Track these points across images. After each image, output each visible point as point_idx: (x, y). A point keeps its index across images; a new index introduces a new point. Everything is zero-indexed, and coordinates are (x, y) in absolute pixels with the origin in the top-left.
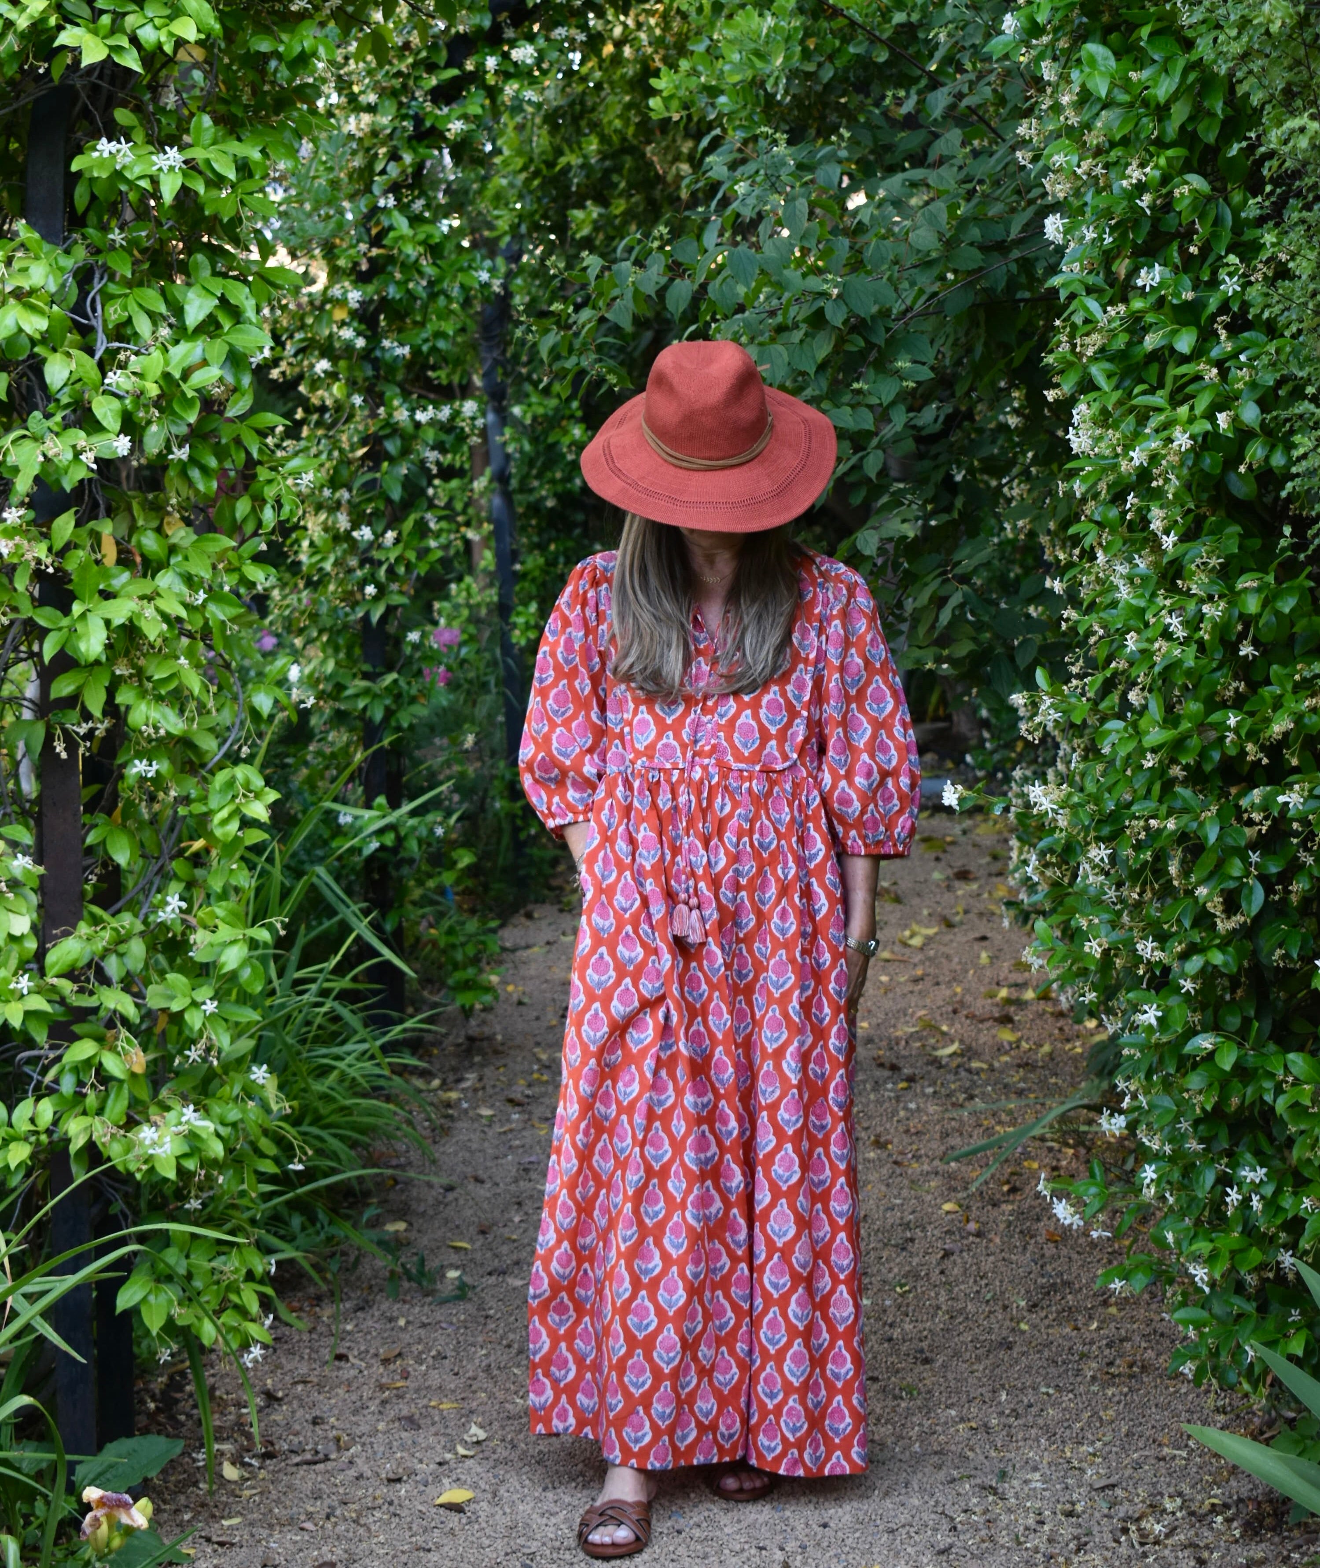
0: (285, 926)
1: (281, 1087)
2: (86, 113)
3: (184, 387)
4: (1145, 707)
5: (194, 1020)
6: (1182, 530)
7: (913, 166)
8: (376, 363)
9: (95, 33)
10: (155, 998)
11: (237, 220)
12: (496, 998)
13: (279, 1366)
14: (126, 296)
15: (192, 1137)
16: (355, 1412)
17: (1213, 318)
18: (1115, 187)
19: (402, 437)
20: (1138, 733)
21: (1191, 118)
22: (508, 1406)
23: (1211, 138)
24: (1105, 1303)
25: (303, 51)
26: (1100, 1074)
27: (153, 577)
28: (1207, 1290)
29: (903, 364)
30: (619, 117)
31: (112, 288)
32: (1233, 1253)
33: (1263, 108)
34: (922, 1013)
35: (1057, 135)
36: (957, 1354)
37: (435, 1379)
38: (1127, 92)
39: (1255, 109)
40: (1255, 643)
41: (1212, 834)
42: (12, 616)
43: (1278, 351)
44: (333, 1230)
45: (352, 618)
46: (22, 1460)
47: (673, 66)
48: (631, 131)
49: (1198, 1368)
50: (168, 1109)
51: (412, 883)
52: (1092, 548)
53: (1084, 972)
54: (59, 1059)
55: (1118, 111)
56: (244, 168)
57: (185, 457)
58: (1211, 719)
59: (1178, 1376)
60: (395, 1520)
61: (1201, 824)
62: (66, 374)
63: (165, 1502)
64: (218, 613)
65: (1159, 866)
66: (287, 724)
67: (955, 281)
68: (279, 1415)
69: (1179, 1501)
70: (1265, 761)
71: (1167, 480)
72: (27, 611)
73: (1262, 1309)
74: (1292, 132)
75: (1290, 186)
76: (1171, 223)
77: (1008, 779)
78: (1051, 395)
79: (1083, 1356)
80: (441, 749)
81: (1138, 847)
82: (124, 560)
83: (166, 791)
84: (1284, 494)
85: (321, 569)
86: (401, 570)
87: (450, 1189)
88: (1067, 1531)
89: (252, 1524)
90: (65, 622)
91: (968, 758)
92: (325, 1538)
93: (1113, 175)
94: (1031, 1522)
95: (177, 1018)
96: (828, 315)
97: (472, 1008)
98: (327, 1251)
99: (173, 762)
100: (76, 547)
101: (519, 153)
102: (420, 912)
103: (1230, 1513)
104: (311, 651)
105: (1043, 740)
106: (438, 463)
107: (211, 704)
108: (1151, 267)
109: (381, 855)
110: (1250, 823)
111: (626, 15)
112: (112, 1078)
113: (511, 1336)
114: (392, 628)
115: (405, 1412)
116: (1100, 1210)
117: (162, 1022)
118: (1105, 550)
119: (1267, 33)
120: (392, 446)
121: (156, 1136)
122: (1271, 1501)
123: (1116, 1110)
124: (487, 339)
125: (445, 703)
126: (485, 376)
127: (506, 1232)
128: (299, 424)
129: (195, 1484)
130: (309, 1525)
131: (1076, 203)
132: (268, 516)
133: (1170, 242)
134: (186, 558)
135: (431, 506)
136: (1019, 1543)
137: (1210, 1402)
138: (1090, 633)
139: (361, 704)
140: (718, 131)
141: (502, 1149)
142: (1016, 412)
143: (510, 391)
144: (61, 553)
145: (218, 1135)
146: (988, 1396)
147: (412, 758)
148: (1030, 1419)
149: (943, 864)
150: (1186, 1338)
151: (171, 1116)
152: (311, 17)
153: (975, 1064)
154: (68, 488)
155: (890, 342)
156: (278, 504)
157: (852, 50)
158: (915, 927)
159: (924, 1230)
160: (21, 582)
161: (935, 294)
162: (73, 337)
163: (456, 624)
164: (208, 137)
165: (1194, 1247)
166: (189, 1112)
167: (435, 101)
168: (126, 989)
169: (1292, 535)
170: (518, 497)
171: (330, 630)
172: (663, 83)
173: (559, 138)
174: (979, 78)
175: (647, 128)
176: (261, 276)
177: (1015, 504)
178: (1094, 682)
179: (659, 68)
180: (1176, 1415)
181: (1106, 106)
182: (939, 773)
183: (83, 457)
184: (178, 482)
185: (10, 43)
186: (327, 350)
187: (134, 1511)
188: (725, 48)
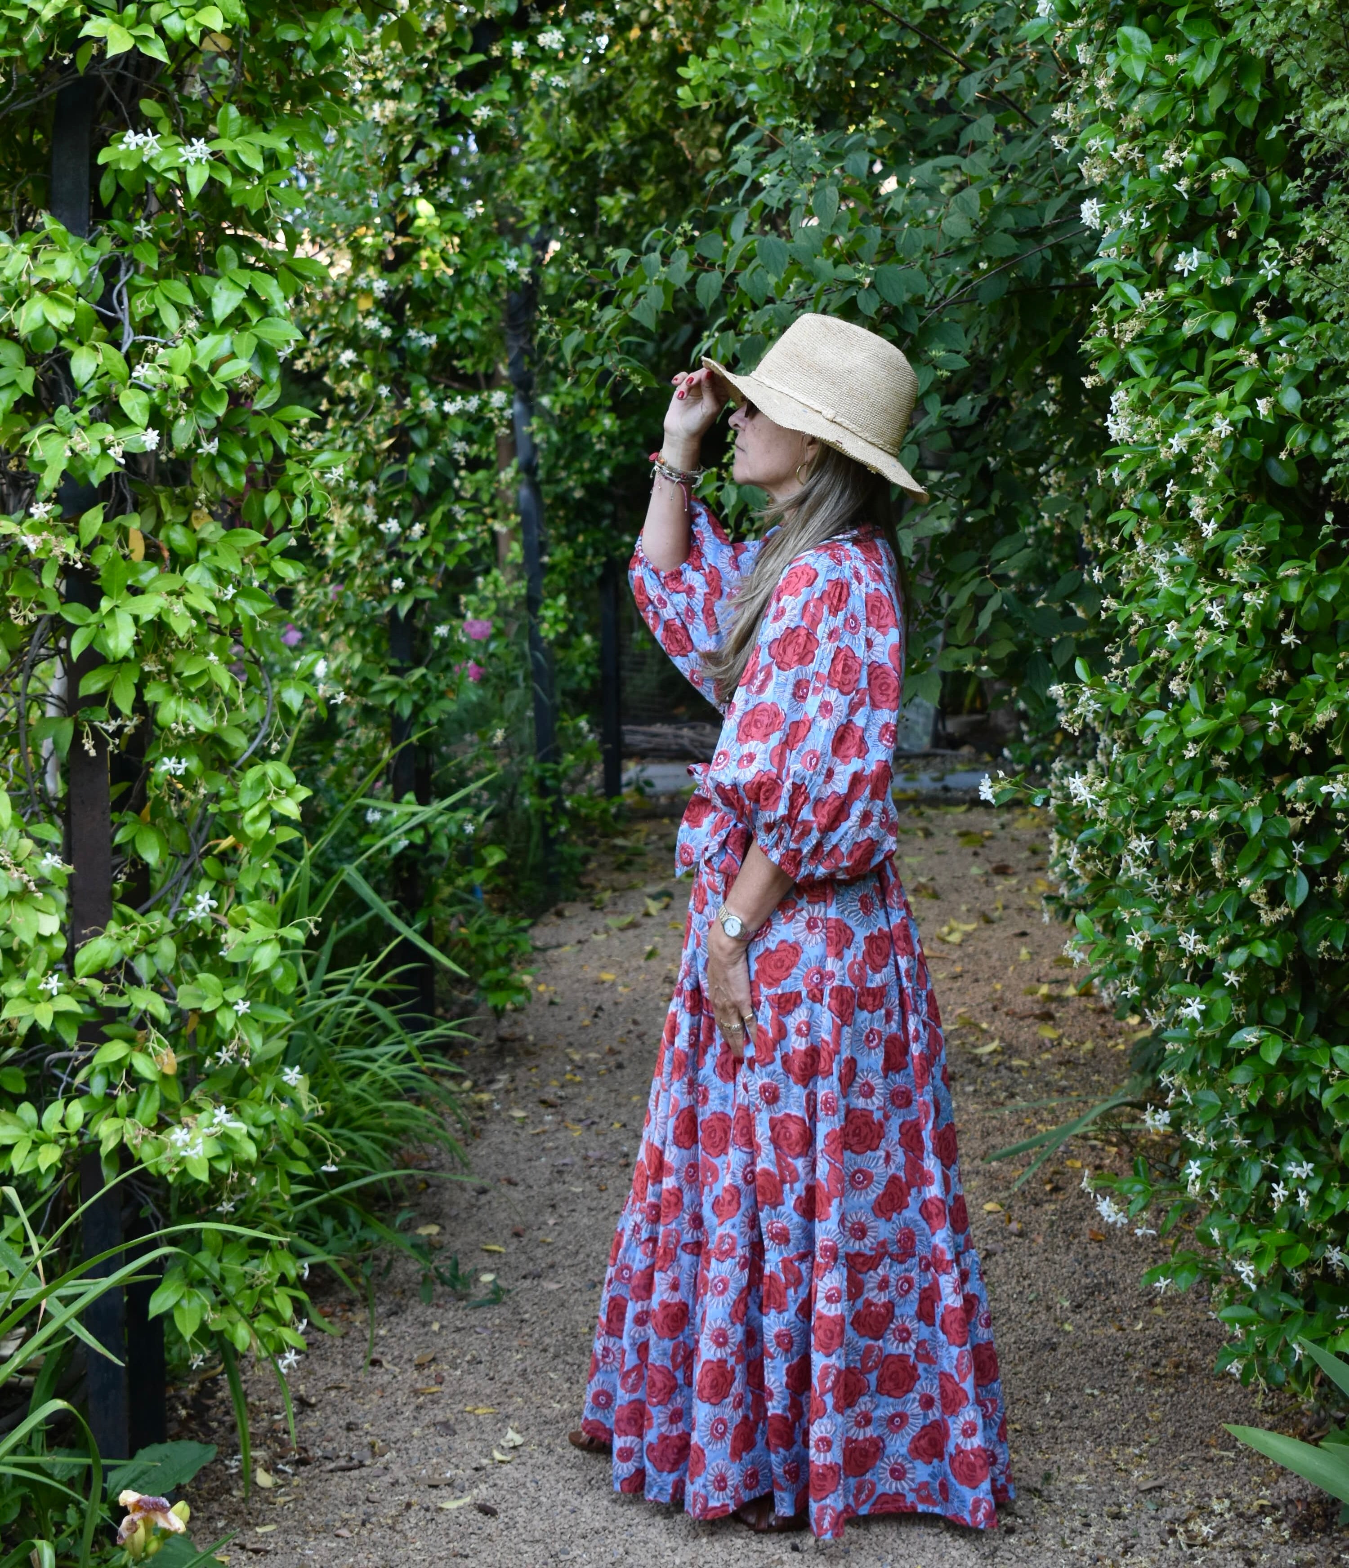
0: (317, 925)
1: (312, 1089)
2: (111, 104)
3: (213, 380)
4: (1186, 697)
5: (226, 1020)
6: (1223, 517)
7: (946, 152)
8: (402, 353)
9: (121, 23)
10: (186, 999)
11: (264, 212)
12: (529, 998)
13: (311, 1372)
14: (153, 288)
15: (225, 1139)
16: (390, 1418)
17: (1252, 303)
18: (1152, 171)
19: (429, 428)
20: (1179, 722)
21: (1229, 102)
22: (545, 1411)
23: (1249, 121)
24: (1151, 1303)
25: (331, 41)
26: (1143, 1071)
27: (182, 572)
28: (1253, 1287)
29: (937, 352)
30: (647, 101)
31: (139, 281)
32: (1280, 1250)
33: (1301, 88)
34: (962, 1010)
35: (1093, 120)
37: (470, 1384)
38: (1164, 75)
39: (1293, 92)
40: (1298, 632)
41: (1255, 824)
42: (40, 612)
43: (1318, 336)
44: (365, 1234)
45: (379, 612)
46: (54, 1465)
47: (702, 54)
48: (659, 116)
49: (1245, 1367)
50: (200, 1110)
51: (441, 881)
52: (1132, 536)
53: (1125, 967)
54: (89, 1060)
55: (1154, 94)
56: (272, 159)
57: (214, 451)
58: (1252, 709)
59: (1226, 1376)
60: (432, 1526)
61: (1244, 815)
62: (93, 368)
63: (198, 1509)
64: (247, 608)
65: (1202, 858)
66: (316, 721)
67: (989, 269)
68: (312, 1421)
69: (1227, 1502)
70: (1308, 751)
71: (1207, 467)
72: (54, 607)
73: (1310, 1307)
74: (1332, 114)
75: (1329, 169)
76: (1208, 207)
77: (1046, 772)
78: (1089, 382)
79: (1128, 1357)
80: (472, 745)
81: (1180, 838)
82: (152, 554)
83: (194, 789)
84: (1325, 480)
85: (347, 563)
86: (429, 563)
87: (483, 1191)
88: (1113, 1533)
89: (286, 1531)
90: (93, 618)
91: (1006, 752)
92: (361, 1545)
93: (1150, 159)
94: (1077, 1524)
95: (208, 1019)
96: (861, 304)
97: (504, 1009)
98: (359, 1255)
99: (202, 759)
100: (103, 541)
101: (546, 139)
102: (450, 911)
103: (1279, 1514)
104: (341, 646)
105: (1082, 732)
106: (466, 455)
107: (240, 701)
108: (1189, 251)
109: (410, 852)
110: (1294, 813)
112: (142, 1080)
113: (547, 1340)
114: (419, 622)
115: (440, 1418)
116: (1144, 1208)
117: (193, 1023)
118: (1145, 538)
119: (1306, 14)
120: (419, 438)
121: (187, 1138)
122: (1320, 1502)
123: (1160, 1106)
124: (514, 327)
125: (474, 698)
126: (511, 365)
127: (540, 1235)
128: (326, 415)
129: (229, 1491)
130: (344, 1532)
131: (1112, 188)
132: (298, 510)
133: (1207, 227)
134: (215, 553)
135: (459, 498)
136: (1065, 1546)
137: (1258, 1402)
138: (1129, 622)
139: (389, 700)
140: (745, 119)
141: (536, 1151)
142: (1052, 399)
143: (536, 380)
144: (89, 549)
145: (250, 1136)
146: (1032, 1398)
147: (440, 755)
148: (1075, 1420)
149: (981, 859)
150: (1233, 1338)
151: (203, 1117)
153: (1016, 1062)
154: (96, 483)
155: (924, 330)
156: (308, 499)
157: (883, 36)
158: (954, 923)
160: (49, 579)
161: (969, 282)
162: (99, 330)
163: (483, 617)
164: (234, 128)
165: (1240, 1244)
166: (221, 1113)
167: (460, 87)
168: (157, 989)
169: (1335, 522)
170: (545, 488)
171: (357, 625)
172: (691, 71)
173: (586, 124)
174: (1012, 62)
175: (674, 114)
176: (290, 269)
177: (1052, 493)
178: (1134, 672)
179: (687, 54)
180: (1223, 1416)
181: (1142, 90)
182: (976, 767)
183: (111, 452)
184: (206, 477)
185: (34, 34)
186: (352, 341)
187: (171, 1514)
188: (753, 35)
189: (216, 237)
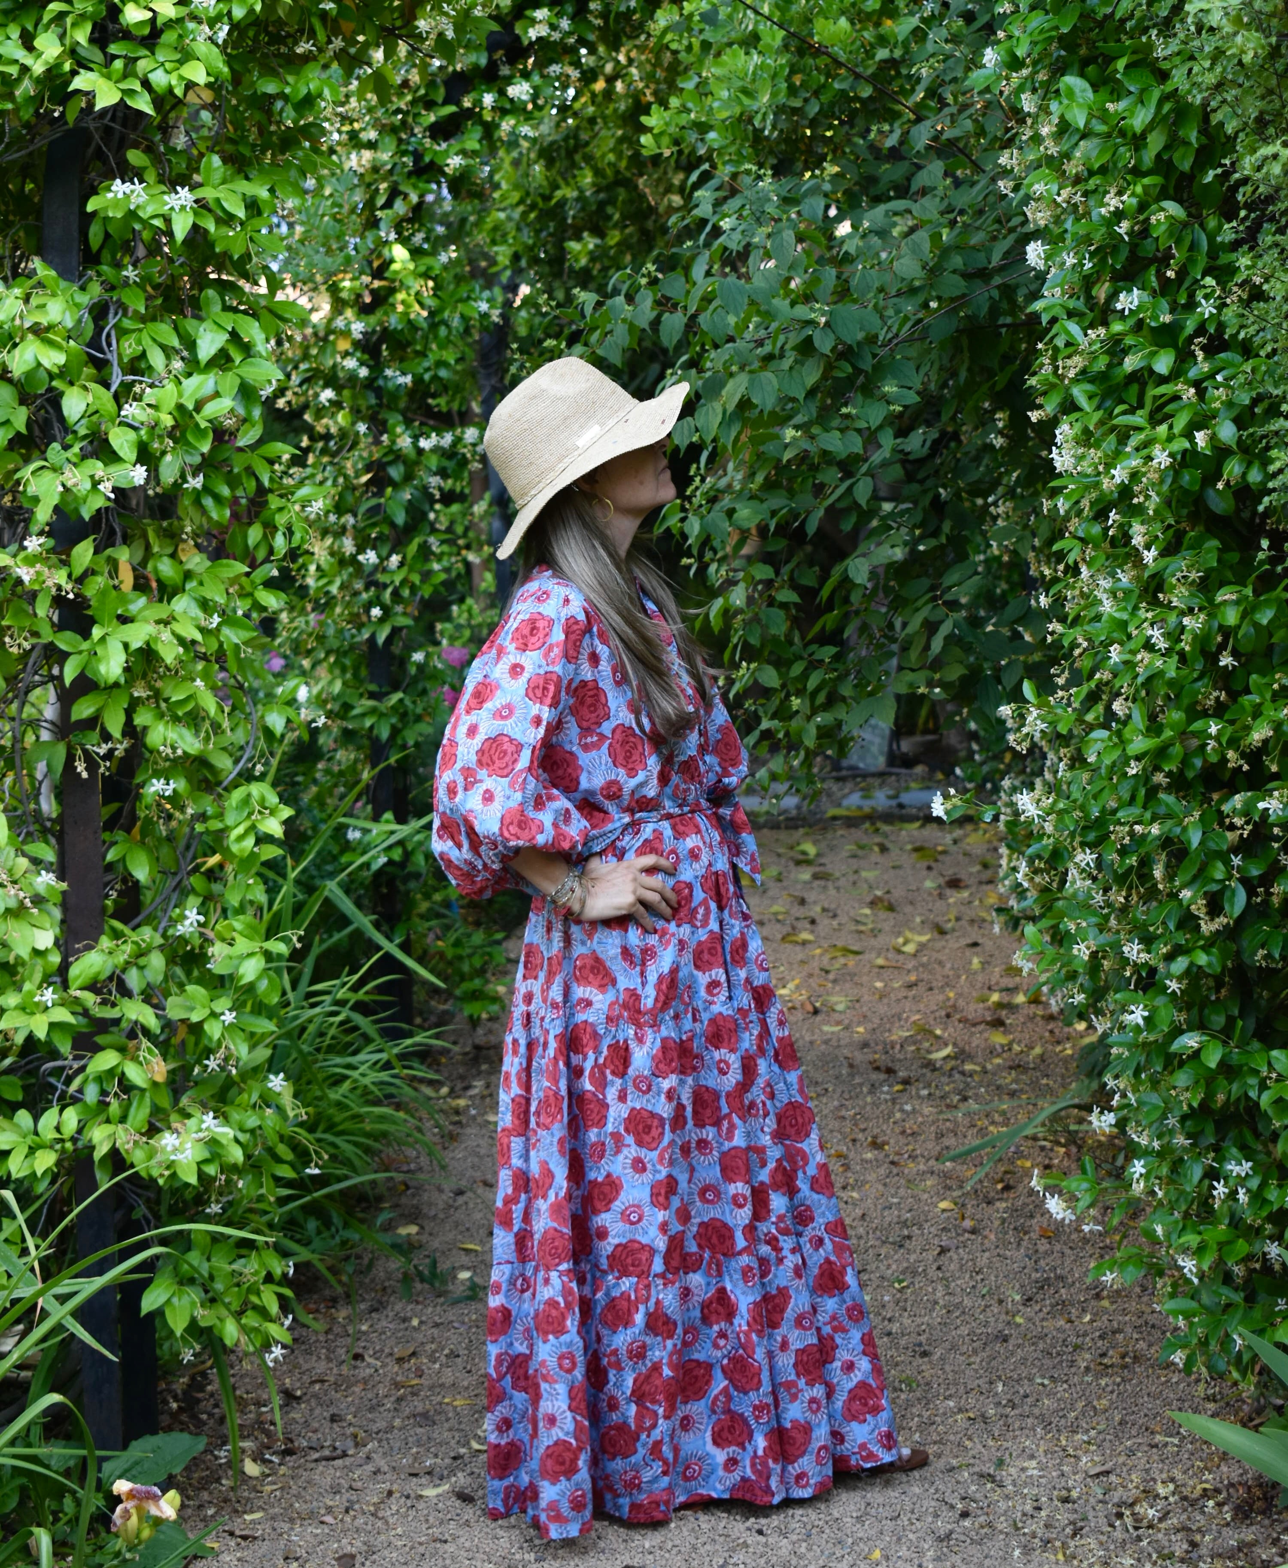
0: (300, 939)
1: (296, 1096)
2: (99, 155)
3: (198, 418)
4: (1129, 717)
5: (213, 1030)
6: (1163, 545)
7: (898, 197)
8: (379, 392)
9: (108, 77)
10: (175, 1009)
11: (247, 257)
13: (297, 1366)
14: (140, 330)
15: (213, 1143)
16: (372, 1409)
17: (1190, 340)
18: (1094, 214)
19: (405, 463)
20: (1123, 742)
21: (1167, 148)
23: (1186, 165)
24: (1098, 1296)
25: (309, 93)
26: (1089, 1075)
27: (169, 602)
28: (1196, 1281)
29: (889, 388)
30: (612, 150)
31: (127, 323)
32: (1221, 1245)
33: (1236, 134)
34: (916, 1017)
35: (1037, 165)
36: (954, 1348)
37: (448, 1376)
38: (1105, 122)
39: (1228, 138)
40: (1235, 654)
41: (1195, 838)
42: (34, 641)
43: (1254, 370)
44: (347, 1234)
45: (358, 639)
46: (51, 1456)
47: (664, 104)
48: (623, 164)
49: (1189, 1357)
50: (189, 1116)
51: (419, 896)
52: (1076, 563)
53: (1072, 976)
54: (83, 1069)
55: (1096, 141)
56: (253, 206)
57: (199, 486)
58: (1192, 728)
59: (1170, 1365)
60: (412, 1513)
61: (1185, 829)
62: (83, 407)
63: (189, 1498)
64: (231, 636)
65: (1145, 871)
66: (298, 744)
67: (939, 308)
68: (298, 1413)
69: (1171, 1486)
70: (1246, 768)
71: (1147, 497)
72: (48, 635)
73: (1250, 1299)
74: (1266, 158)
75: (1263, 211)
76: (1148, 248)
77: (996, 789)
78: (1034, 416)
79: (1077, 1347)
81: (1123, 852)
82: (141, 585)
83: (182, 809)
84: (1261, 508)
85: (327, 593)
86: (406, 593)
87: (460, 1192)
88: (1063, 1517)
89: (273, 1518)
90: (85, 645)
91: (958, 771)
92: (345, 1531)
93: (1091, 203)
94: (1028, 1508)
95: (196, 1029)
96: (817, 344)
97: (479, 1018)
98: (342, 1254)
99: (189, 780)
100: (94, 573)
101: (516, 187)
102: (427, 924)
103: (1221, 1498)
104: (322, 672)
105: (1030, 751)
106: (440, 489)
107: (226, 724)
108: (1129, 291)
109: (389, 869)
110: (1232, 827)
111: (617, 51)
112: (134, 1087)
114: (397, 649)
115: (420, 1409)
116: (1091, 1206)
117: (182, 1033)
118: (1089, 564)
119: (1240, 63)
120: (395, 472)
121: (177, 1143)
122: (1260, 1485)
123: (1106, 1108)
124: (486, 367)
126: (483, 403)
128: (306, 451)
129: (218, 1480)
130: (329, 1519)
131: (1057, 230)
132: (280, 542)
133: (1146, 267)
134: (201, 584)
135: (434, 530)
136: (1017, 1529)
137: (1201, 1390)
138: (1074, 645)
139: (368, 723)
140: (706, 166)
142: (1000, 432)
144: (80, 580)
145: (237, 1141)
146: (985, 1387)
147: (417, 775)
148: (1027, 1408)
149: (934, 873)
150: (1177, 1329)
151: (191, 1123)
152: (315, 59)
153: (968, 1067)
154: (87, 517)
155: (876, 367)
156: (289, 532)
157: (837, 86)
158: (909, 935)
159: (921, 1227)
160: (43, 609)
161: (920, 321)
162: (89, 371)
163: (458, 643)
164: (217, 177)
165: (1183, 1239)
166: (209, 1119)
167: (433, 137)
168: (147, 1000)
169: (1270, 548)
171: (337, 651)
172: (653, 120)
173: (554, 172)
174: (960, 111)
175: (638, 162)
176: (271, 311)
177: (1000, 523)
178: (1079, 693)
179: (650, 104)
180: (1167, 1404)
181: (1084, 136)
182: (929, 785)
183: (101, 487)
184: (192, 511)
185: (25, 88)
186: (331, 380)
187: (163, 1503)
188: (713, 86)
189: (201, 282)
